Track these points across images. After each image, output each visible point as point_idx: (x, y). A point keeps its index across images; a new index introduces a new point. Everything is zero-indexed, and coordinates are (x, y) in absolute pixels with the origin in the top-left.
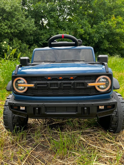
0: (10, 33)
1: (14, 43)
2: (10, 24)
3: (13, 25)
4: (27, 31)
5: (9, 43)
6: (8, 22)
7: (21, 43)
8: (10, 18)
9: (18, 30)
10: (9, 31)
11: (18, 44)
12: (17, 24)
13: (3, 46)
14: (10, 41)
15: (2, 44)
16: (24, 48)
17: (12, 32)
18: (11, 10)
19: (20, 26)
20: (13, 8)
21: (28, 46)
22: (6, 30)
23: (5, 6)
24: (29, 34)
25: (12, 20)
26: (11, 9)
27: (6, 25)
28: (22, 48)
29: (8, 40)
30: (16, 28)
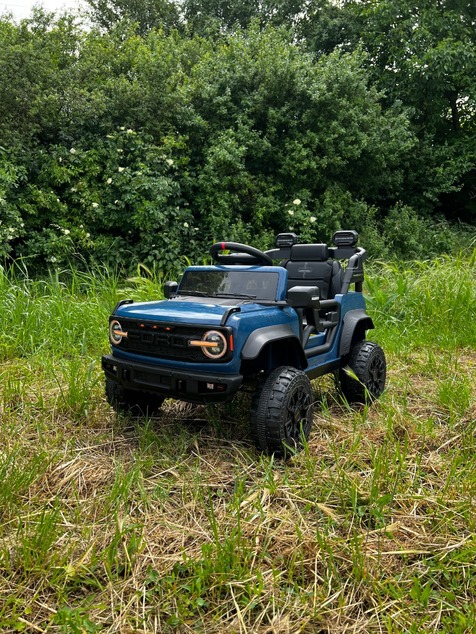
0: (318, 168)
1: (327, 201)
2: (321, 140)
3: (329, 143)
4: (378, 156)
5: (309, 203)
6: (313, 134)
7: (351, 201)
8: (321, 122)
9: (343, 159)
10: (314, 165)
11: (338, 205)
12: (341, 137)
13: (291, 212)
14: (312, 198)
15: (289, 207)
16: (357, 217)
17: (324, 166)
18: (329, 95)
19: (352, 143)
20: (336, 85)
21: (374, 210)
22: (306, 163)
23: (309, 83)
24: (385, 165)
25: (328, 128)
26: (330, 89)
27: (305, 146)
28: (353, 217)
29: (307, 193)
30: (338, 151)
